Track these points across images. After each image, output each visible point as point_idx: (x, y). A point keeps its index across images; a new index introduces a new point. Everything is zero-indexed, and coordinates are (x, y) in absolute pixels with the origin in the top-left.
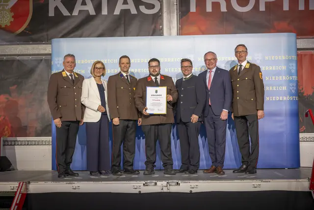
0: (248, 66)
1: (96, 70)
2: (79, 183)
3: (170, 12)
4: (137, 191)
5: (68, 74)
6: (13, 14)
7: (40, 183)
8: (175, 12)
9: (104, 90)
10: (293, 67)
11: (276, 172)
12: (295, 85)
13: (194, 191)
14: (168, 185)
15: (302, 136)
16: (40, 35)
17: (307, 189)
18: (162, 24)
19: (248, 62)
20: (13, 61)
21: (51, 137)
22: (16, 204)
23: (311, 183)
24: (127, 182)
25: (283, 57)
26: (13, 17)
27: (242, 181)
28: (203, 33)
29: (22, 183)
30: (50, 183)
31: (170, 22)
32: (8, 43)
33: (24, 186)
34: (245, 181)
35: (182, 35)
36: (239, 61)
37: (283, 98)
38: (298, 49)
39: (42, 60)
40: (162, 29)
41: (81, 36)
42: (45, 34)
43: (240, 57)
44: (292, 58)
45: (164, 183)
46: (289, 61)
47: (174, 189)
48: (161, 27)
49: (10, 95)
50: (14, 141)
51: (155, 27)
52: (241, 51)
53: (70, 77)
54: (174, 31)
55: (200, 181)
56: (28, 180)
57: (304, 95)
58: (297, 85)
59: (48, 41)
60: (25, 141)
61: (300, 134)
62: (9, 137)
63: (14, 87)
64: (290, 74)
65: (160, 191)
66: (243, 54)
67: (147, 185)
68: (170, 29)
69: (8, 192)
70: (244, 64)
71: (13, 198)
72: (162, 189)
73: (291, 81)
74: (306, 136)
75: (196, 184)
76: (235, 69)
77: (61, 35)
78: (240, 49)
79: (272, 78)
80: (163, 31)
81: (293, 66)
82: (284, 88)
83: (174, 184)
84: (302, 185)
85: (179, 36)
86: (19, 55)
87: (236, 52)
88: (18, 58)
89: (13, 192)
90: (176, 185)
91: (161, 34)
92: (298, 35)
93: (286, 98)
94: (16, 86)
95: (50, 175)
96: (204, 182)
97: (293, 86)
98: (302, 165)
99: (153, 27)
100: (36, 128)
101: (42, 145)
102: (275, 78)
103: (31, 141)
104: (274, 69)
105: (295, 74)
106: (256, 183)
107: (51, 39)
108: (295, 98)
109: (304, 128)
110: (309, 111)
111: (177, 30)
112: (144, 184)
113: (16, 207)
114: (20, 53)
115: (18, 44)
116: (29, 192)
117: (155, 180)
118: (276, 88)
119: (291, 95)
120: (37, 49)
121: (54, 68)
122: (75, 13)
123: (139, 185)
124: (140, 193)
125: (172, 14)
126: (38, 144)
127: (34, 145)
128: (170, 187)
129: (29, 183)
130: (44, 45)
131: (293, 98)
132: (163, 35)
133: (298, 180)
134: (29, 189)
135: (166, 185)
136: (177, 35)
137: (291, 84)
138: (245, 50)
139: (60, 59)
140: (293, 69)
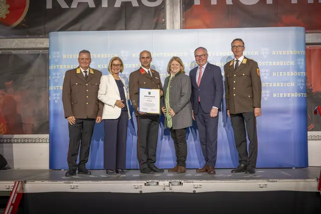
0: (245, 62)
1: (113, 67)
2: (77, 182)
3: (173, 5)
4: (137, 191)
6: (8, 6)
7: (36, 182)
8: (178, 4)
9: (123, 86)
10: (302, 62)
11: (283, 172)
12: (303, 81)
13: (198, 191)
14: (171, 185)
15: (311, 134)
16: (37, 28)
17: (316, 190)
18: (165, 17)
19: (245, 58)
20: (9, 55)
21: (49, 135)
22: (12, 204)
24: (128, 182)
25: (291, 52)
26: (9, 9)
27: (248, 181)
28: (208, 26)
29: (17, 182)
30: (47, 182)
31: (173, 14)
32: (4, 37)
33: (20, 185)
34: (251, 181)
35: (185, 28)
36: (236, 56)
37: (291, 95)
38: (307, 44)
39: (39, 54)
40: (165, 23)
41: (80, 30)
42: (41, 27)
43: (237, 52)
44: (300, 53)
45: (167, 183)
46: (298, 56)
47: (176, 189)
48: (163, 20)
49: (6, 91)
50: (10, 139)
51: (158, 20)
52: (238, 46)
54: (178, 24)
55: (204, 181)
56: (25, 179)
57: (313, 91)
58: (306, 82)
59: (45, 34)
60: (21, 139)
61: (308, 132)
62: (4, 134)
63: (10, 83)
64: (298, 70)
65: (162, 191)
66: (240, 49)
67: (149, 185)
68: (173, 23)
69: (3, 191)
70: (241, 59)
71: (8, 197)
72: (164, 189)
73: (299, 77)
74: (314, 134)
75: (198, 184)
76: (231, 64)
77: (59, 28)
78: (237, 43)
79: (279, 74)
81: (301, 61)
82: (292, 84)
83: (176, 183)
84: (310, 185)
85: (182, 30)
86: (14, 49)
87: (233, 47)
88: (14, 52)
89: (8, 191)
90: (179, 185)
91: (164, 28)
92: (306, 29)
93: (294, 95)
94: (12, 81)
95: (48, 174)
96: (208, 181)
97: (301, 82)
98: (310, 164)
99: (156, 19)
100: (33, 125)
101: (39, 143)
102: (283, 74)
103: (28, 139)
105: (304, 69)
106: (262, 183)
107: (48, 33)
108: (304, 95)
109: (312, 126)
110: (318, 108)
111: (181, 24)
112: (145, 184)
113: (12, 207)
114: (16, 47)
115: (14, 38)
116: (25, 192)
117: (157, 179)
118: (284, 84)
119: (299, 91)
120: (34, 43)
121: (51, 62)
122: (74, 5)
123: (141, 184)
124: (141, 193)
125: (175, 7)
126: (34, 141)
127: (31, 142)
128: (173, 186)
129: (25, 182)
130: (42, 39)
131: (301, 95)
132: (166, 29)
133: (306, 180)
134: (25, 189)
135: (168, 185)
136: (181, 28)
137: (299, 81)
138: (242, 45)
139: (58, 53)
140: (301, 64)
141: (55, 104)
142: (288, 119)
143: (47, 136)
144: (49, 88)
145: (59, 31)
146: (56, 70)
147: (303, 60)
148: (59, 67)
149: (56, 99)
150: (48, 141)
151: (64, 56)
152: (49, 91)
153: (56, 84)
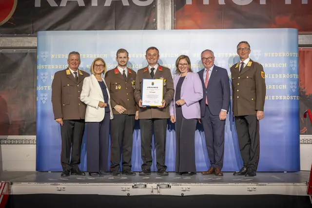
0: (250, 65)
1: (96, 67)
2: (64, 184)
3: (164, 4)
4: (125, 194)
5: (73, 72)
7: (23, 183)
8: (169, 3)
9: (106, 87)
10: (294, 65)
11: (274, 176)
12: (295, 83)
13: (186, 194)
14: (159, 188)
15: (303, 138)
16: (25, 27)
17: (305, 194)
18: (156, 17)
19: (251, 60)
21: (35, 136)
23: (309, 187)
24: (116, 184)
25: (283, 54)
27: (237, 184)
29: (4, 184)
30: (33, 184)
31: (164, 14)
33: (6, 187)
34: (239, 184)
35: (177, 29)
37: (283, 98)
38: (300, 46)
39: (26, 54)
40: (156, 22)
41: (69, 29)
42: (30, 26)
43: (243, 54)
44: (293, 55)
45: (155, 185)
46: (291, 58)
47: (165, 192)
48: (154, 20)
51: (148, 20)
52: (243, 48)
53: (74, 75)
54: (169, 24)
55: (192, 184)
56: (11, 180)
57: (307, 94)
58: (298, 84)
59: (33, 33)
60: (7, 140)
61: (300, 136)
64: (291, 72)
65: (149, 193)
66: (246, 51)
67: (137, 187)
68: (164, 23)
70: (246, 62)
72: (152, 192)
73: (291, 79)
74: (307, 138)
75: (186, 187)
76: (237, 66)
77: (47, 27)
78: (243, 46)
79: (271, 76)
80: (157, 24)
81: (293, 63)
82: (284, 87)
83: (164, 186)
84: (300, 189)
86: (2, 48)
87: (239, 49)
88: (1, 51)
90: (166, 188)
91: (155, 28)
92: (300, 31)
93: (286, 98)
95: (35, 175)
96: (196, 184)
97: (294, 85)
98: (302, 169)
99: (146, 19)
101: (26, 144)
102: (275, 76)
103: (14, 140)
104: (274, 66)
105: (296, 72)
106: (251, 186)
107: (36, 31)
108: (296, 98)
109: (305, 129)
110: (308, 112)
111: (172, 24)
112: (133, 186)
114: (3, 46)
116: (11, 194)
117: (146, 182)
118: (276, 87)
119: (292, 94)
120: (22, 41)
121: (39, 62)
122: (63, 4)
123: (128, 187)
124: (128, 196)
125: (166, 7)
126: (21, 143)
127: (18, 144)
128: (161, 189)
129: (12, 184)
130: (29, 38)
131: (293, 98)
132: (156, 29)
133: (295, 184)
134: (11, 190)
135: (156, 188)
136: (172, 29)
137: (292, 83)
138: (248, 47)
139: (46, 53)
140: (293, 66)
141: (42, 105)
142: (280, 122)
143: (34, 137)
144: (36, 88)
145: (48, 30)
146: (44, 70)
147: (295, 62)
148: (47, 67)
149: (44, 100)
150: (35, 142)
151: (53, 56)
152: (36, 92)
153: (43, 85)
